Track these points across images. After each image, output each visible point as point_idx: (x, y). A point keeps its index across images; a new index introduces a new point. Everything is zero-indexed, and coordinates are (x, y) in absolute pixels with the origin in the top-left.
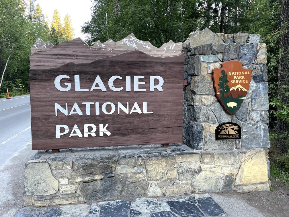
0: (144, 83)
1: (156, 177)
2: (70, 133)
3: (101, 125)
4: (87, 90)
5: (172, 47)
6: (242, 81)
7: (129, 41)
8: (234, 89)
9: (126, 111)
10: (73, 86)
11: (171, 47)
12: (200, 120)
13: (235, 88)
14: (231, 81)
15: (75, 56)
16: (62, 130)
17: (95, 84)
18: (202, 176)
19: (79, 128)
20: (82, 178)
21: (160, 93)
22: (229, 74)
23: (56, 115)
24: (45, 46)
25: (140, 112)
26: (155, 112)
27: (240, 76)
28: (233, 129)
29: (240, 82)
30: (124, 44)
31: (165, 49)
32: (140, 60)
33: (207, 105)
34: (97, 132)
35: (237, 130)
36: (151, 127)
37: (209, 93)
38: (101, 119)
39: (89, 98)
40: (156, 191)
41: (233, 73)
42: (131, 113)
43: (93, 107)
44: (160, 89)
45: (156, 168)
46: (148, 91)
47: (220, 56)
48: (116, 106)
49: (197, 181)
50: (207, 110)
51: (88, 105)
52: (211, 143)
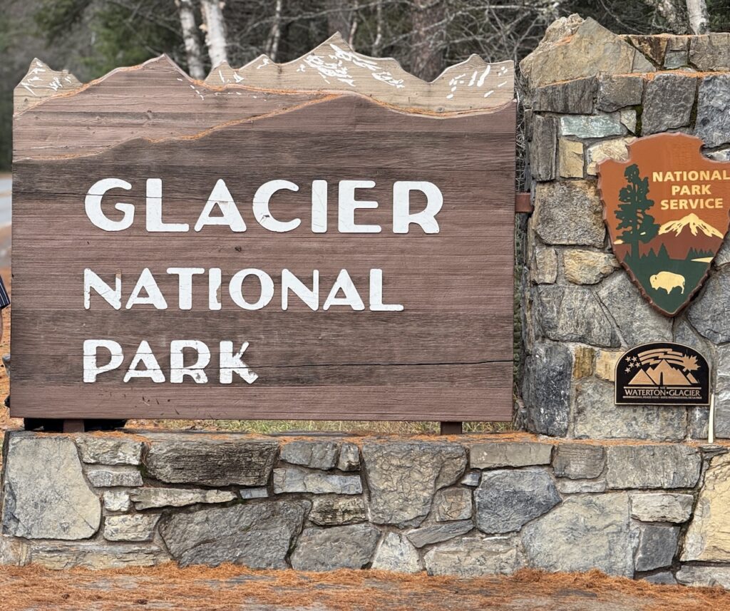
0: (374, 205)
1: (402, 513)
2: (125, 367)
3: (226, 347)
4: (184, 228)
5: (478, 78)
6: (702, 201)
7: (327, 60)
8: (674, 228)
9: (311, 298)
10: (140, 214)
11: (474, 77)
12: (560, 332)
13: (677, 226)
14: (663, 203)
15: (149, 119)
16: (103, 356)
17: (209, 207)
18: (560, 522)
19: (153, 353)
20: (170, 495)
21: (429, 239)
22: (654, 180)
23: (87, 306)
24: (55, 85)
25: (358, 305)
26: (411, 306)
27: (693, 187)
28: (681, 368)
29: (694, 207)
30: (308, 73)
31: (453, 86)
32: (359, 129)
33: (582, 281)
34: (213, 369)
35: (693, 372)
36: (397, 360)
37: (590, 241)
38: (228, 327)
39: (189, 254)
40: (400, 558)
41: (669, 176)
42: (326, 307)
43: (200, 282)
44: (431, 227)
45: (401, 481)
46: (387, 231)
47: (629, 118)
48: (277, 280)
49: (542, 537)
50: (583, 300)
51: (185, 275)
52: (599, 414)
